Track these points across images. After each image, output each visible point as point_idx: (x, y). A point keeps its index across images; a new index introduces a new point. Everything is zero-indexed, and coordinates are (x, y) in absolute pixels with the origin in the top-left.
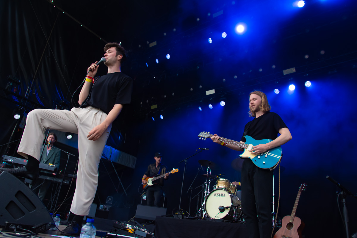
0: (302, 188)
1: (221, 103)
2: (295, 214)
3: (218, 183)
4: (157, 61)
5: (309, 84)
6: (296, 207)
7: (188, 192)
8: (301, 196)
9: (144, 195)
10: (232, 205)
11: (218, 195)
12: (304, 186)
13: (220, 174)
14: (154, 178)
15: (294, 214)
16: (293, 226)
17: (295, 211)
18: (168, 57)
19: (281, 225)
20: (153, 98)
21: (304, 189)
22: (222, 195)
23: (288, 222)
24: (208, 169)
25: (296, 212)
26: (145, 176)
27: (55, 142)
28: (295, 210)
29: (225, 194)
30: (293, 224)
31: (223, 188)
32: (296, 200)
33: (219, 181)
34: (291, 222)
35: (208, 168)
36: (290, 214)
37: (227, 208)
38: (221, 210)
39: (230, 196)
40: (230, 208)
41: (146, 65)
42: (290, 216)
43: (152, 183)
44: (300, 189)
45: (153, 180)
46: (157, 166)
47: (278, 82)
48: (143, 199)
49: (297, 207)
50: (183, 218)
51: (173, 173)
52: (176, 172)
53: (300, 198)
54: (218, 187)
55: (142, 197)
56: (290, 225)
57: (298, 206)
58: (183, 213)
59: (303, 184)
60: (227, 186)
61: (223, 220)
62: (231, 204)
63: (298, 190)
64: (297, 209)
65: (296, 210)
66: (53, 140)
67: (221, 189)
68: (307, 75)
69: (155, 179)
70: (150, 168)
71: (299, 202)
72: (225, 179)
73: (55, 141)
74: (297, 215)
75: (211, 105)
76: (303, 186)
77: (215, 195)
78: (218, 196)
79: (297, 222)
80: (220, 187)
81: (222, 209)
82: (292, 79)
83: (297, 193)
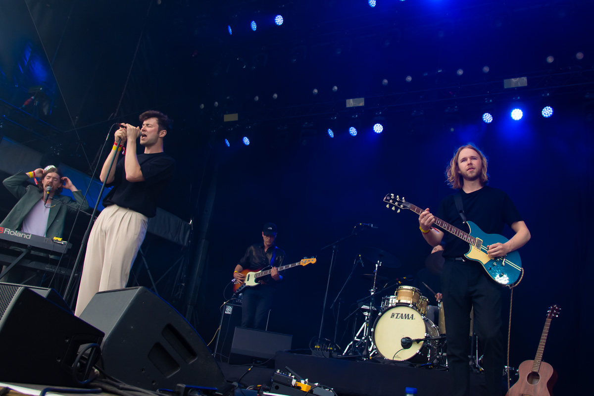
0: (552, 313)
1: (374, 127)
2: (542, 358)
3: (399, 294)
4: (254, 26)
5: (549, 113)
6: (543, 345)
7: (332, 305)
8: (551, 326)
9: (229, 304)
10: (426, 337)
11: (399, 315)
12: (556, 310)
13: (405, 278)
14: (260, 271)
15: (540, 357)
16: (539, 379)
17: (541, 353)
18: (279, 20)
19: (517, 377)
20: (228, 98)
21: (556, 314)
22: (407, 316)
23: (531, 372)
24: (377, 265)
25: (543, 353)
26: (238, 267)
27: (58, 188)
28: (542, 351)
29: (413, 315)
30: (538, 375)
31: (410, 304)
32: (543, 334)
33: (400, 291)
34: (536, 370)
35: (377, 263)
36: (533, 358)
37: (418, 341)
38: (405, 345)
39: (424, 319)
40: (423, 342)
41: (228, 31)
42: (533, 361)
43: (256, 281)
44: (549, 315)
45: (258, 276)
46: (266, 250)
47: (491, 101)
48: (226, 312)
49: (545, 346)
50: (331, 356)
51: (304, 265)
52: (311, 263)
53: (550, 330)
54: (399, 301)
55: (224, 308)
56: (534, 376)
57: (546, 343)
58: (330, 347)
59: (553, 307)
60: (415, 301)
61: (409, 362)
62: (425, 334)
63: (546, 317)
64: (545, 348)
65: (544, 351)
66: (55, 182)
67: (406, 305)
68: (548, 94)
69: (263, 275)
70: (251, 252)
71: (548, 337)
72: (412, 288)
73: (59, 186)
74: (545, 359)
75: (355, 127)
76: (554, 308)
77: (393, 315)
78: (398, 317)
79: (546, 371)
80: (402, 301)
81: (407, 343)
82: (519, 98)
83: (545, 321)
